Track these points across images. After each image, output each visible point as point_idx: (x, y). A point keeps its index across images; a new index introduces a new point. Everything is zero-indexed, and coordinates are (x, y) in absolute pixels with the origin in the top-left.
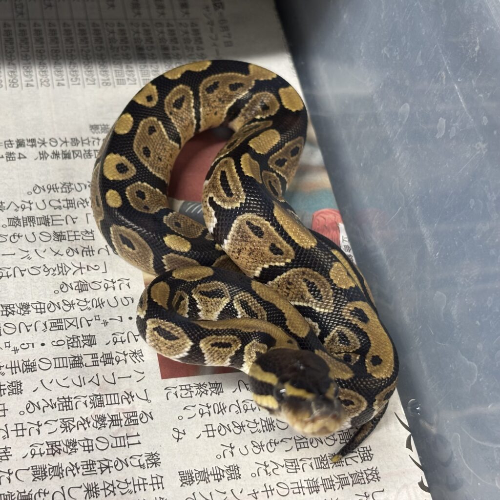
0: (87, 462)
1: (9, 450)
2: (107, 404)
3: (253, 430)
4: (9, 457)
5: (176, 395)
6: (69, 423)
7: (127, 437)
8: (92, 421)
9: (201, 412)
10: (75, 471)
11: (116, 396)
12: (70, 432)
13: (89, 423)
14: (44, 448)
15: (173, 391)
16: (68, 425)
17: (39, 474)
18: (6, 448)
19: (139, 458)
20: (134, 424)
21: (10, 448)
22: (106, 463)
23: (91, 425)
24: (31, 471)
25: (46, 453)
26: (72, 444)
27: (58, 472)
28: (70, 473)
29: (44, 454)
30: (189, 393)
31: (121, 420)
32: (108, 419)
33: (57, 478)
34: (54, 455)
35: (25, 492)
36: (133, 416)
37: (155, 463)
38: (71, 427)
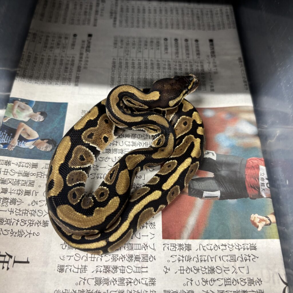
0: (121, 278)
1: (86, 267)
2: (135, 249)
3: (204, 272)
4: (86, 271)
5: (168, 248)
6: (116, 257)
7: (142, 268)
8: (127, 257)
9: (179, 260)
10: (115, 283)
11: (140, 245)
12: (116, 261)
13: (125, 258)
14: (102, 268)
15: (167, 246)
16: (115, 258)
17: (98, 282)
18: (85, 266)
19: (146, 280)
20: (146, 261)
21: (87, 266)
22: (130, 280)
23: (126, 259)
24: (94, 280)
25: (103, 271)
26: (116, 268)
27: (107, 282)
28: (112, 283)
29: (101, 271)
30: (175, 248)
31: (140, 258)
32: (134, 257)
33: (106, 285)
34: (106, 272)
35: (90, 291)
36: (146, 257)
37: (153, 284)
38: (116, 259)
